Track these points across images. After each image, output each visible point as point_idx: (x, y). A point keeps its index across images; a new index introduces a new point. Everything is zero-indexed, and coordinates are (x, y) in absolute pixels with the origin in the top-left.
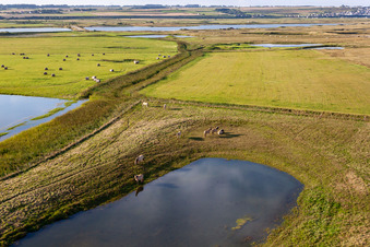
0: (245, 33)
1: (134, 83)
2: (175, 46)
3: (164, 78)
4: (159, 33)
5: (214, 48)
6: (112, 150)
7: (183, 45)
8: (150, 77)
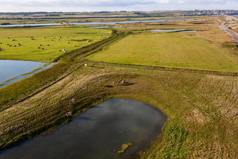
0: (147, 24)
1: (84, 53)
2: (111, 32)
3: (101, 50)
4: (105, 25)
5: (130, 33)
6: (58, 95)
7: (115, 31)
8: (93, 49)
